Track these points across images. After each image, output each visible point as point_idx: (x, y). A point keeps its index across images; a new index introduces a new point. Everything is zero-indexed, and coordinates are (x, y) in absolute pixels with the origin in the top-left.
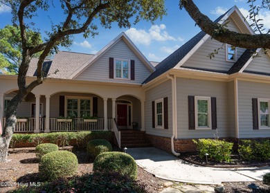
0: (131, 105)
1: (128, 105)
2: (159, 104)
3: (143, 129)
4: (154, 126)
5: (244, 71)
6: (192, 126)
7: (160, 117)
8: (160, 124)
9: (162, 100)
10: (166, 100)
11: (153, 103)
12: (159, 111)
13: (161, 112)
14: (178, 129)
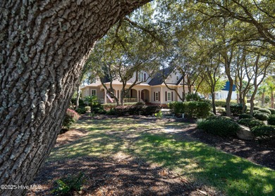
1: (144, 92)
2: (157, 93)
3: (150, 102)
4: (155, 101)
5: (180, 84)
6: (166, 100)
8: (157, 100)
10: (159, 92)
11: (155, 92)
13: (157, 96)
14: (162, 101)
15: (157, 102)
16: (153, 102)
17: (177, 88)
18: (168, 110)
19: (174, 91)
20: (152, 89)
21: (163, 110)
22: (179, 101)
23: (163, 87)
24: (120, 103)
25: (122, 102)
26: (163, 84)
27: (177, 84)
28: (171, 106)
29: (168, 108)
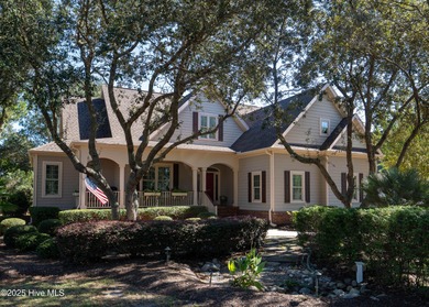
0: (219, 174)
1: (215, 173)
2: (257, 177)
3: (235, 205)
4: (250, 201)
5: (334, 148)
6: (287, 200)
7: (257, 191)
8: (257, 197)
9: (260, 173)
10: (264, 173)
11: (250, 174)
12: (257, 184)
13: (259, 185)
14: (275, 203)
15: (257, 204)
16: (245, 206)
17: (323, 157)
18: (293, 234)
19: (312, 168)
20: (242, 161)
21: (273, 233)
22: (332, 200)
23: (278, 155)
24: (122, 210)
25: (128, 204)
26: (277, 145)
27: (324, 147)
28: (301, 223)
29: (291, 228)
